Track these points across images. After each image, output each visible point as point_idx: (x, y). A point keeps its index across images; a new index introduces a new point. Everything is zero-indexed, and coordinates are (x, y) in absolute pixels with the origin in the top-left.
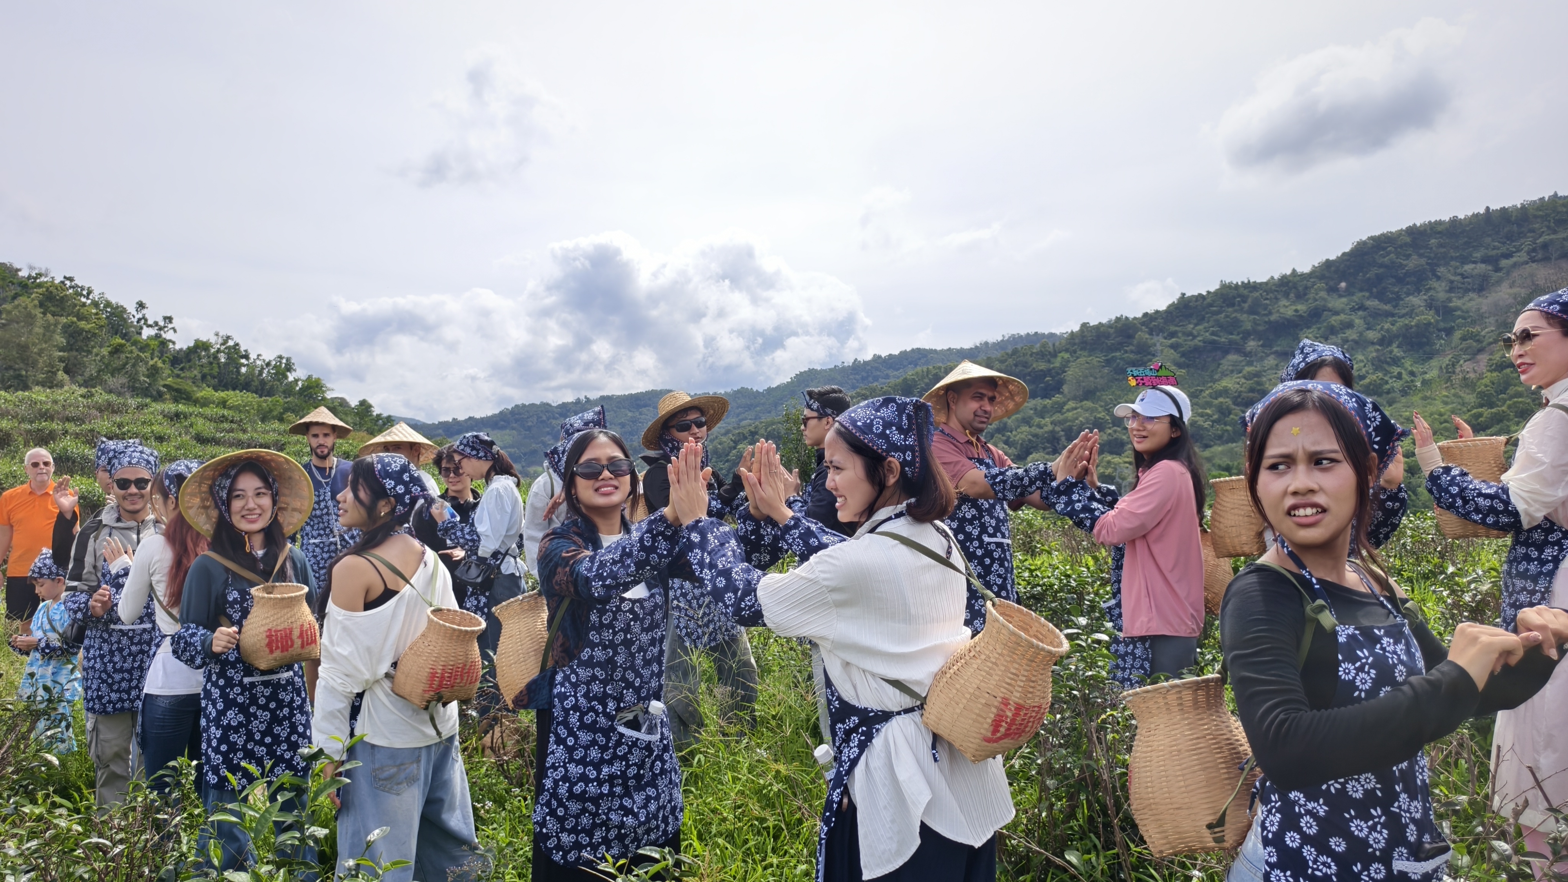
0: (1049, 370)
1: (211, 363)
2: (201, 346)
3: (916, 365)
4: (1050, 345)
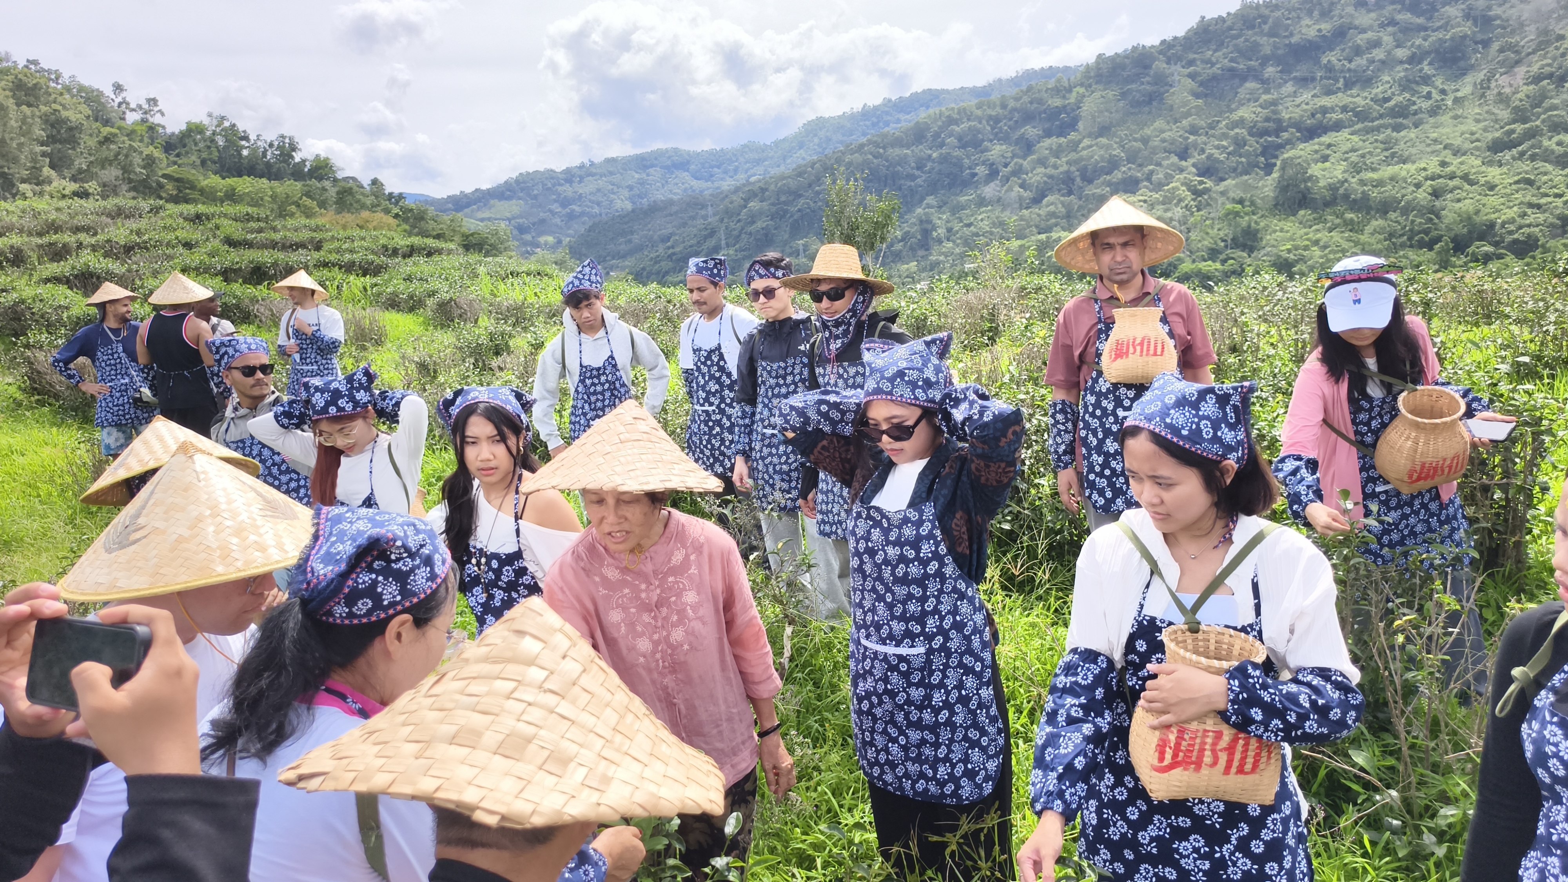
0: (1065, 107)
1: (209, 147)
2: (193, 131)
3: (928, 107)
4: (1065, 79)
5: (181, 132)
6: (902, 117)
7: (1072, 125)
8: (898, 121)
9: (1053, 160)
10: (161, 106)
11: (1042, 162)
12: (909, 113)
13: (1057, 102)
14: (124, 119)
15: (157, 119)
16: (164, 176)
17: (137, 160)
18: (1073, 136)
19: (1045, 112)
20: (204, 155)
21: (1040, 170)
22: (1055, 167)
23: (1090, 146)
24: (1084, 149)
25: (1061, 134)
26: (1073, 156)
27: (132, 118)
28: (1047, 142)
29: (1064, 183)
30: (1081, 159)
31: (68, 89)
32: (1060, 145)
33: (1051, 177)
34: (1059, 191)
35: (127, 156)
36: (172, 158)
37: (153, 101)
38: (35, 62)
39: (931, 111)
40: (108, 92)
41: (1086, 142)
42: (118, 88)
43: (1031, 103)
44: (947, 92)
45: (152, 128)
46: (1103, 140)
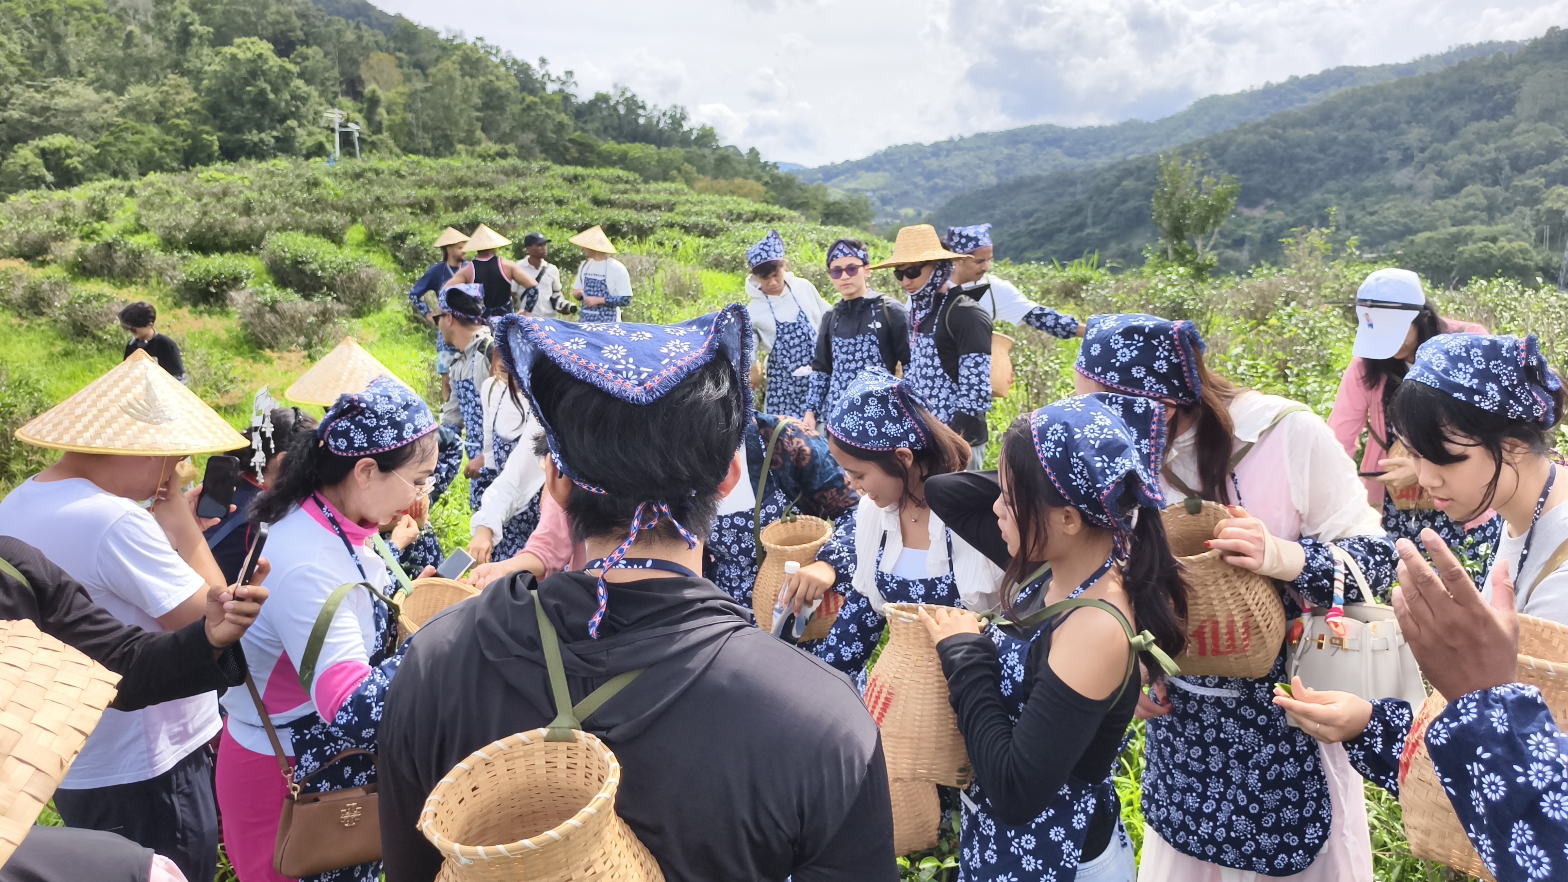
0: (1501, 87)
1: (611, 115)
2: (602, 98)
3: (1340, 85)
4: (1506, 55)
5: (590, 102)
6: (1310, 95)
7: (1508, 107)
8: (1304, 100)
9: (1479, 146)
10: (576, 77)
11: (1467, 148)
12: (1317, 91)
13: (1492, 81)
14: (544, 89)
15: (570, 90)
16: (571, 141)
17: (550, 126)
18: (1507, 119)
19: (1476, 92)
20: (607, 122)
21: (1463, 157)
22: (1481, 154)
23: (1528, 131)
24: (1518, 134)
25: (1493, 117)
26: (1505, 142)
27: (551, 88)
28: (1475, 126)
29: (1489, 172)
30: (1514, 145)
31: (504, 62)
32: (1490, 130)
33: (1475, 164)
34: (1482, 180)
35: (542, 122)
36: (580, 124)
37: (570, 73)
38: (480, 39)
39: (1343, 89)
40: (535, 64)
41: (1523, 126)
42: (543, 61)
43: (1461, 81)
44: (1365, 69)
45: (566, 98)
46: (1544, 126)
